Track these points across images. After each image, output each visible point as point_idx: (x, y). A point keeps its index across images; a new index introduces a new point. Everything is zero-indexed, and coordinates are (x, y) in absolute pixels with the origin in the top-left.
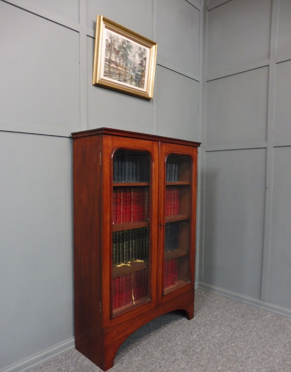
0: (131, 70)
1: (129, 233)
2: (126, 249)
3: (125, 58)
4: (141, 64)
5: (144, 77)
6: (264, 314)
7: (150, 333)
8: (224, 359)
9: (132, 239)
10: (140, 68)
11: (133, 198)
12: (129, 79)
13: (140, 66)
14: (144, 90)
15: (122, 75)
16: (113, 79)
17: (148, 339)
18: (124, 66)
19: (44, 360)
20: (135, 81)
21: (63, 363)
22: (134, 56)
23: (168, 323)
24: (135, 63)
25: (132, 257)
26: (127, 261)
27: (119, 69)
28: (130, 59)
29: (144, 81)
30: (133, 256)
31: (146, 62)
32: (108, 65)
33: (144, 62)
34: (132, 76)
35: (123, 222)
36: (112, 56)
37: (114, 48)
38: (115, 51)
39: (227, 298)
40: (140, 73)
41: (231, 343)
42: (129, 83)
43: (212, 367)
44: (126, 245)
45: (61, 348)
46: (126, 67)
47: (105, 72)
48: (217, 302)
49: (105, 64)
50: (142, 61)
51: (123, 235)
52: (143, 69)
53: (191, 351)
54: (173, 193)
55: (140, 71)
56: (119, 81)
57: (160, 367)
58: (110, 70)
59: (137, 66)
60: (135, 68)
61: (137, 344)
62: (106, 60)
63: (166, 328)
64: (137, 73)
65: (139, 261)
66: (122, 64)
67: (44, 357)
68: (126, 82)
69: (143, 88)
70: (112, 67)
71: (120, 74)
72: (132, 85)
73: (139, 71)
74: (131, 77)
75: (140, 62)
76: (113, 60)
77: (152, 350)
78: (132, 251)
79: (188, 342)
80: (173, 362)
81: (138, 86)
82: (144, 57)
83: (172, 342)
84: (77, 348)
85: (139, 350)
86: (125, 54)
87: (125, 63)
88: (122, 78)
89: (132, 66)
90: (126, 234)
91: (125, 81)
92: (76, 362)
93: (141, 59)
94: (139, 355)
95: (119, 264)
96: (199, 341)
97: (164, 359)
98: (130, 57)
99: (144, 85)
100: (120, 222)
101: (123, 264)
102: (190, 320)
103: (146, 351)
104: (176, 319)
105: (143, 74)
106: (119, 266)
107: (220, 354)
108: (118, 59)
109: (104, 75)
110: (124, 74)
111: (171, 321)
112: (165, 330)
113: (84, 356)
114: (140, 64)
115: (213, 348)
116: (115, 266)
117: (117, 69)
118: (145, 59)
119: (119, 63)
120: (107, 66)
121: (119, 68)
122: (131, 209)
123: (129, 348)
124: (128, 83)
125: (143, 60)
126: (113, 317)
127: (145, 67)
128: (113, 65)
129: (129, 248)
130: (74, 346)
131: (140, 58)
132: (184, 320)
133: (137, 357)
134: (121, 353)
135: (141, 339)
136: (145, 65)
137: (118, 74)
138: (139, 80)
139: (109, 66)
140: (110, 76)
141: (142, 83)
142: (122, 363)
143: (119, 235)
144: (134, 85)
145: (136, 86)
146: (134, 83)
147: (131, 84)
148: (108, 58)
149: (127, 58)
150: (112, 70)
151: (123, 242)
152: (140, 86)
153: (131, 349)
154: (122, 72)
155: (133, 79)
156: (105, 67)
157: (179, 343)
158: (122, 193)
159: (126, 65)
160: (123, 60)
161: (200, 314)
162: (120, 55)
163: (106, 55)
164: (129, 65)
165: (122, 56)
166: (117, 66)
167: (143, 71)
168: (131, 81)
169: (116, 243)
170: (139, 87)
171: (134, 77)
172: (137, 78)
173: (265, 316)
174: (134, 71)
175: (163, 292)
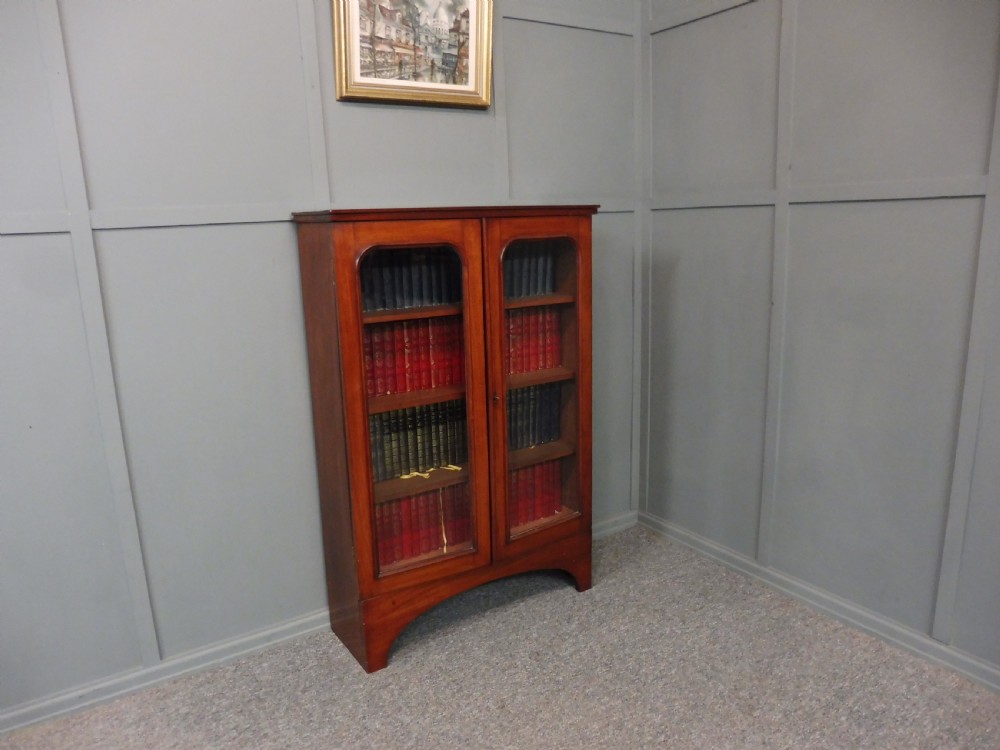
0: (430, 49)
1: (428, 411)
2: (423, 443)
3: (411, 24)
4: (456, 29)
5: (467, 57)
6: (757, 592)
7: (485, 611)
8: (609, 676)
9: (437, 424)
10: (453, 40)
11: (434, 339)
12: (426, 70)
13: (453, 34)
14: (470, 87)
15: (407, 64)
16: (384, 77)
17: (475, 623)
18: (411, 43)
19: (268, 644)
20: (444, 71)
21: (301, 653)
22: (435, 15)
23: (530, 595)
24: (438, 31)
25: (439, 460)
26: (428, 466)
27: (398, 54)
28: (426, 24)
29: (467, 67)
30: (442, 457)
31: (468, 22)
32: (370, 49)
33: (464, 21)
34: (432, 62)
35: (412, 389)
36: (377, 28)
37: (381, 8)
38: (384, 15)
39: (691, 549)
40: (454, 51)
41: (643, 647)
42: (427, 79)
43: (577, 687)
44: (423, 435)
45: (301, 627)
46: (417, 45)
47: (362, 67)
48: (664, 558)
49: (362, 48)
50: (457, 22)
51: (413, 415)
52: (462, 40)
53: (551, 653)
54: (541, 319)
55: (454, 46)
56: (401, 78)
57: (474, 676)
58: (375, 61)
59: (444, 37)
60: (440, 41)
61: (449, 630)
62: (363, 39)
63: (522, 604)
64: (447, 52)
65: (453, 468)
66: (403, 40)
67: (268, 639)
68: (420, 79)
69: (466, 83)
70: (381, 52)
71: (401, 64)
72: (436, 82)
73: (450, 46)
74: (430, 64)
75: (452, 26)
76: (381, 34)
77: (472, 644)
78: (438, 447)
79: (552, 636)
80: (504, 671)
81: (451, 80)
82: (462, 11)
83: (520, 633)
84: (335, 628)
85: (447, 642)
86: (410, 15)
87: (412, 35)
88: (408, 70)
89: (432, 39)
90: (421, 413)
91: (416, 76)
92: (324, 653)
93: (454, 18)
94: (443, 651)
95: (408, 473)
96: (576, 636)
97: (488, 663)
98: (425, 19)
99: (467, 75)
100: (405, 389)
101: (416, 474)
102: (582, 593)
103: (460, 645)
104: (552, 588)
105: (462, 51)
106: (406, 477)
107: (606, 665)
108: (394, 30)
109: (362, 74)
110: (411, 61)
111: (539, 592)
112: (518, 608)
113: (342, 644)
114: (451, 30)
115: (598, 652)
116: (398, 477)
117: (394, 54)
118: (466, 15)
119: (398, 38)
120: (366, 52)
121: (398, 50)
122: (430, 363)
123: (431, 636)
124: (424, 81)
125: (459, 19)
126: (380, 576)
127: (468, 34)
128: (380, 48)
129: (430, 441)
130: (328, 624)
131: (450, 17)
132: (568, 592)
133: (439, 654)
134: (412, 645)
135: (462, 622)
136: (468, 29)
137: (395, 65)
138: (454, 68)
139: (372, 51)
140: (377, 73)
141: (461, 72)
142: (405, 663)
143: (404, 416)
144: (441, 82)
145: (447, 82)
146: (439, 76)
147: (431, 80)
148: (367, 34)
149: (418, 23)
150: (380, 59)
151: (414, 429)
152: (458, 79)
153: (434, 639)
154: (407, 58)
155: (436, 68)
156: (362, 55)
157: (535, 635)
158: (405, 332)
159: (416, 39)
160: (407, 30)
161: (610, 582)
162: (398, 20)
163: (363, 29)
164: (423, 39)
165: (403, 21)
166: (392, 46)
167: (462, 46)
168: (432, 75)
169: (397, 431)
170: (455, 82)
171: (439, 63)
172: (447, 65)
173: (757, 596)
174: (437, 49)
175: (508, 534)
